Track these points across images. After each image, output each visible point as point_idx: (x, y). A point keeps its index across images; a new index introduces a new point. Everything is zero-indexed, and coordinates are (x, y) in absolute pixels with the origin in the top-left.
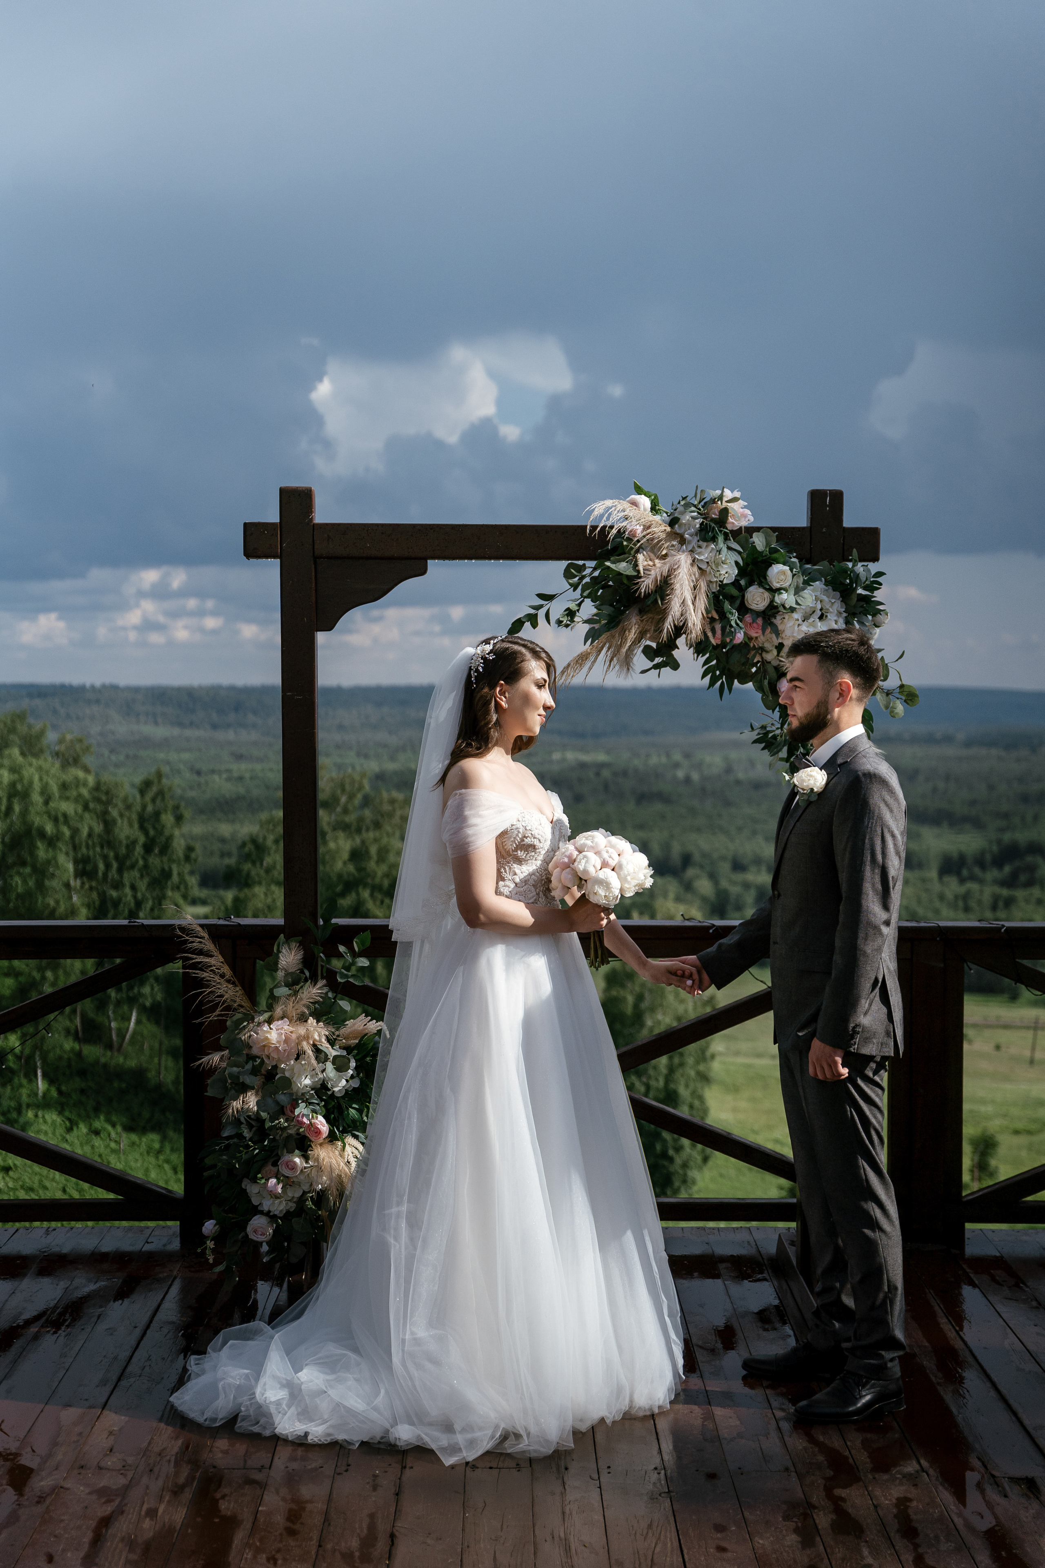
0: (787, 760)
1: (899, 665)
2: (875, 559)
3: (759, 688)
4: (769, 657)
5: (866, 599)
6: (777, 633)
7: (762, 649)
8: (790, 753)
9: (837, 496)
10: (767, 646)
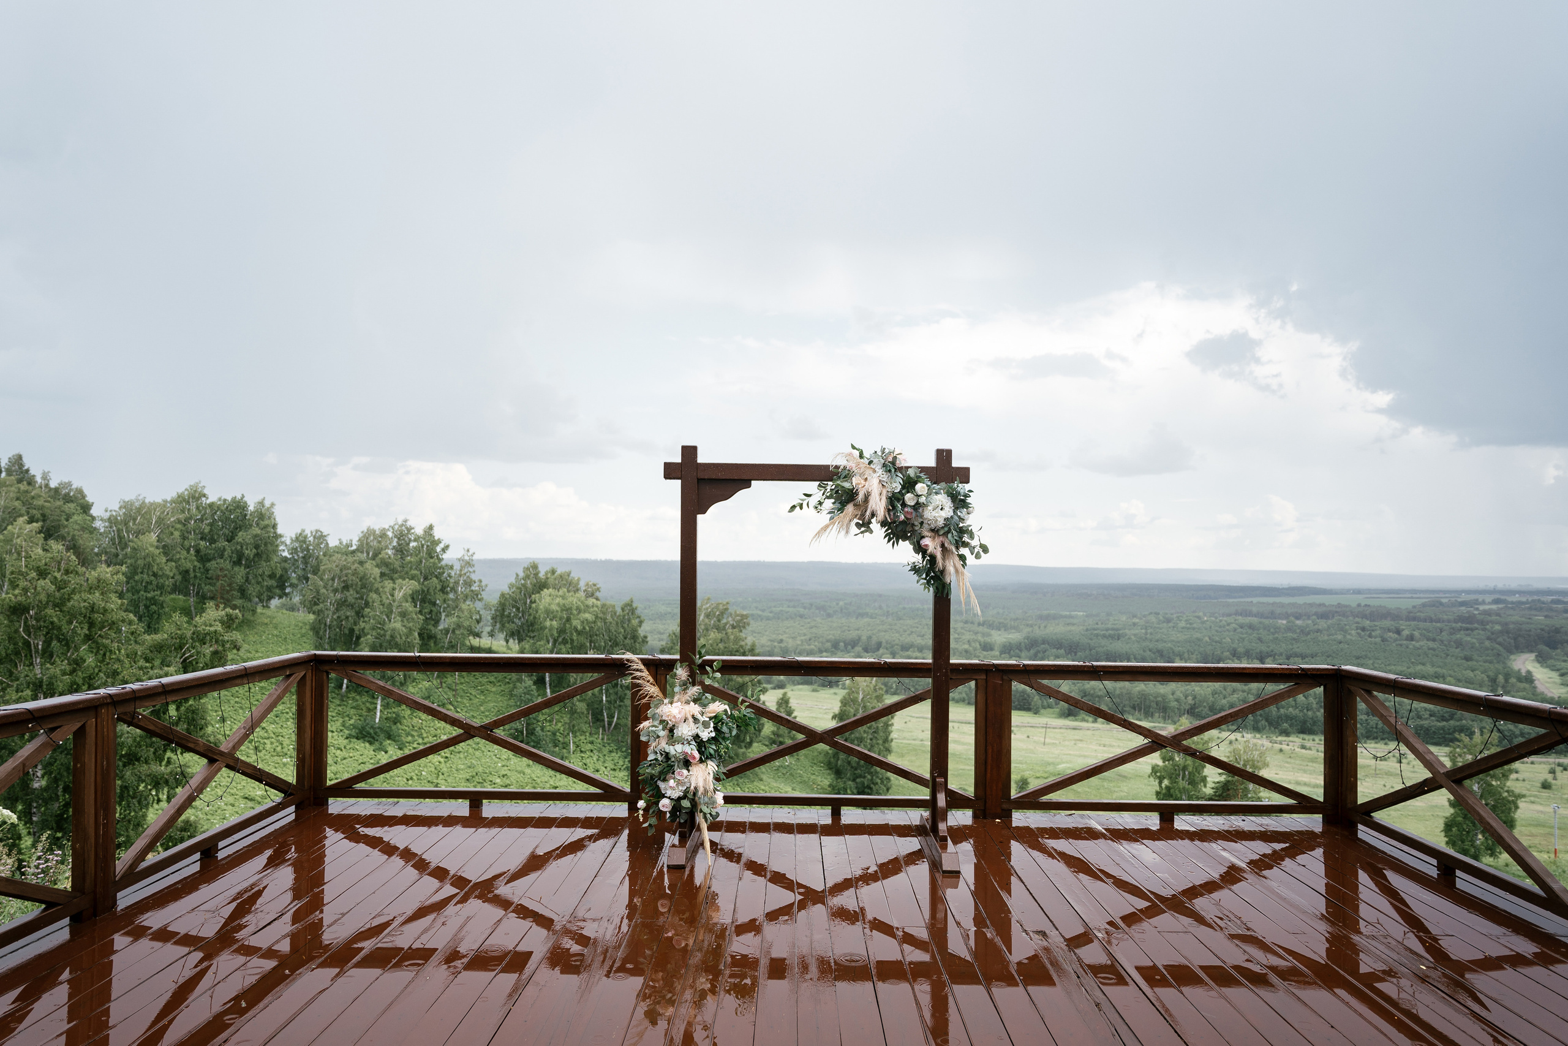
0: (925, 579)
1: (979, 533)
2: (967, 482)
3: (912, 543)
4: (916, 528)
5: (963, 501)
6: (922, 516)
7: (913, 525)
8: (927, 575)
9: (949, 453)
10: (916, 523)
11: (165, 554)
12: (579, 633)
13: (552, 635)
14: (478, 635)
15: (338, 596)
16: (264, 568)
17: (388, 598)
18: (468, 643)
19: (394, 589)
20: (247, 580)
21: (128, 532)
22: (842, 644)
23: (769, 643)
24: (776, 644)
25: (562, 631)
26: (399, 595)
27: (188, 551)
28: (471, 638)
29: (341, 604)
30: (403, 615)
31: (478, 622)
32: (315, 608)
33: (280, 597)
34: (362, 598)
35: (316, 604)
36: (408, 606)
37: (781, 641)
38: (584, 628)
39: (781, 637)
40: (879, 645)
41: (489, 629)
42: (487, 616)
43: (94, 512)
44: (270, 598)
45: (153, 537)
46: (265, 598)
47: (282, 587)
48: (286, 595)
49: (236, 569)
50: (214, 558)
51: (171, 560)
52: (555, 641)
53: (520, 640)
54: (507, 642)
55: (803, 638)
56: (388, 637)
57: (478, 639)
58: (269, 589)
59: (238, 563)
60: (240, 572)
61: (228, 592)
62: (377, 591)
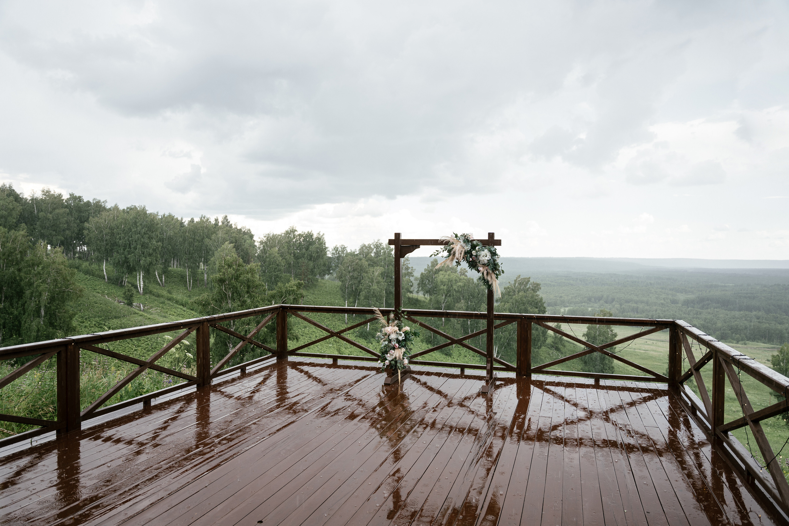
6: (479, 259)
11: (281, 256)
12: (457, 292)
13: (444, 293)
14: (411, 292)
15: (351, 274)
16: (321, 261)
17: (371, 275)
18: (407, 296)
19: (373, 271)
20: (314, 268)
21: (267, 247)
22: (593, 299)
23: (555, 298)
24: (558, 298)
25: (449, 291)
26: (376, 274)
27: (291, 254)
28: (409, 293)
29: (352, 278)
30: (378, 283)
31: (412, 286)
32: (341, 279)
33: (328, 275)
34: (361, 275)
35: (341, 278)
36: (380, 279)
37: (561, 297)
38: (459, 290)
39: (561, 295)
40: (613, 300)
41: (416, 290)
42: (416, 283)
43: (255, 238)
44: (324, 275)
45: (277, 249)
46: (322, 275)
47: (329, 270)
48: (331, 273)
49: (310, 262)
50: (301, 258)
51: (284, 259)
52: (446, 296)
53: (431, 295)
54: (424, 295)
55: (572, 296)
56: (372, 293)
57: (412, 294)
58: (324, 271)
59: (310, 260)
60: (311, 264)
61: (306, 272)
62: (367, 273)
